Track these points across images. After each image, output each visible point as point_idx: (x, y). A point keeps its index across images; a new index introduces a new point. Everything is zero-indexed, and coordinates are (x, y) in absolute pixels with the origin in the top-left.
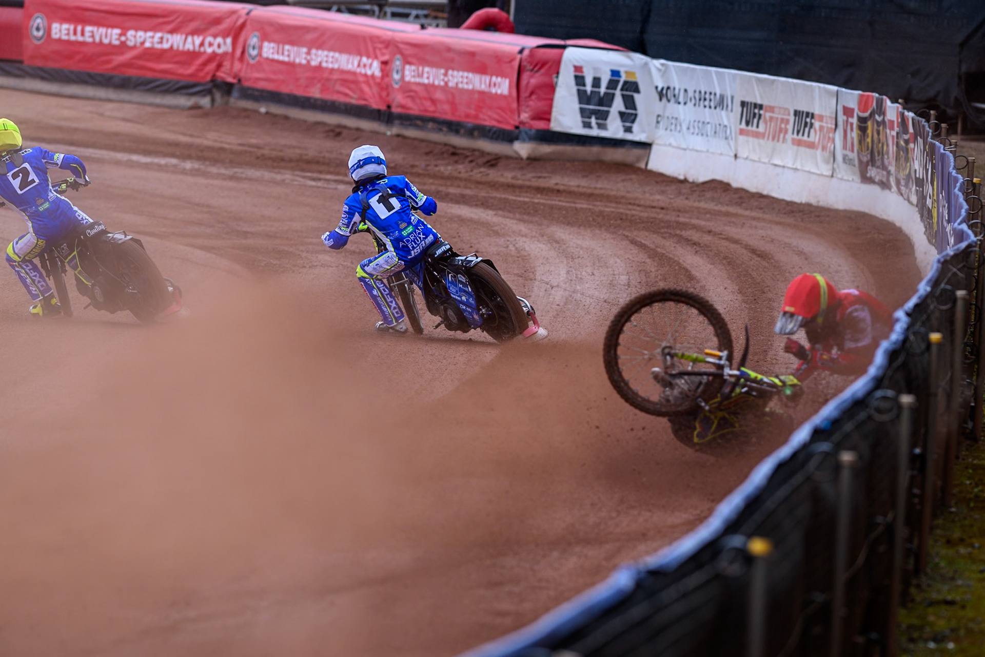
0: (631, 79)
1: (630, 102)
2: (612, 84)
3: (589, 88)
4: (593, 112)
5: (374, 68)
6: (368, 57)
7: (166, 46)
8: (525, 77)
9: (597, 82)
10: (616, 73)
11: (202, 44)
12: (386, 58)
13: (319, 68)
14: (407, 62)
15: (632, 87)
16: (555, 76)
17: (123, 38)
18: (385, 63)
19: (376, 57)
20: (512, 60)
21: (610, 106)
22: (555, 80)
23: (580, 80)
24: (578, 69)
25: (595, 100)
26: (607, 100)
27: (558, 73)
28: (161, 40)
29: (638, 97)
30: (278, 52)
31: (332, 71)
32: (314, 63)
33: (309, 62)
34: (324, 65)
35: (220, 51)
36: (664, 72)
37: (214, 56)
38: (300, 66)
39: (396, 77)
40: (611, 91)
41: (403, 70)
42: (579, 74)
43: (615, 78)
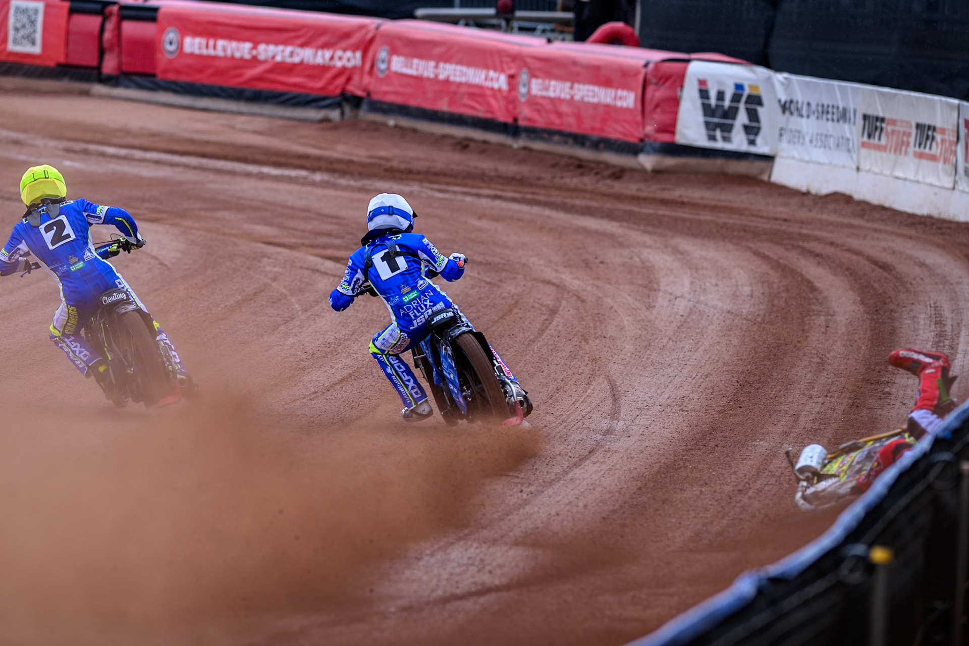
0: (754, 93)
1: (753, 116)
2: (736, 98)
3: (713, 101)
4: (718, 125)
5: (500, 82)
6: (495, 70)
7: (296, 60)
8: (650, 90)
9: (721, 95)
10: (739, 87)
11: (332, 58)
12: (512, 72)
13: (447, 82)
14: (533, 76)
15: (755, 100)
16: (679, 89)
17: (254, 52)
18: (511, 77)
19: (503, 71)
20: (636, 74)
21: (734, 119)
22: (679, 94)
23: (704, 94)
24: (702, 82)
25: (719, 112)
26: (731, 113)
27: (682, 86)
28: (292, 54)
29: (761, 111)
30: (406, 66)
31: (460, 84)
32: (442, 77)
33: (436, 76)
34: (452, 79)
35: (350, 65)
36: (787, 86)
37: (343, 70)
38: (428, 79)
39: (523, 90)
40: (735, 105)
41: (529, 83)
42: (703, 88)
43: (739, 92)
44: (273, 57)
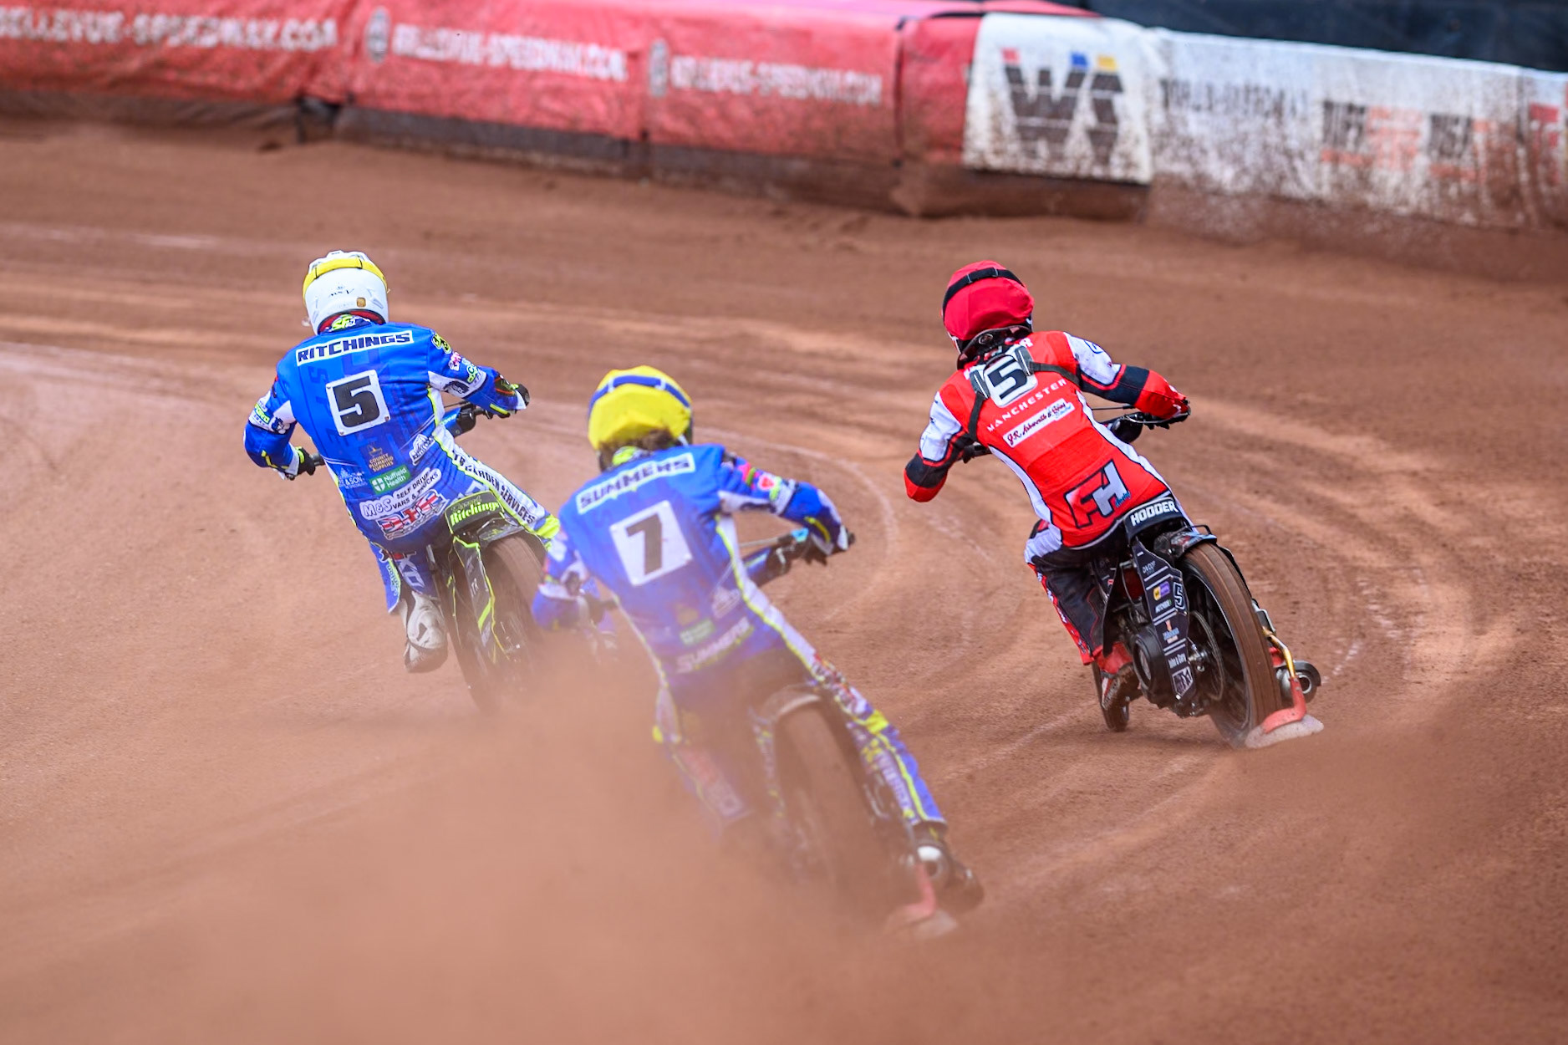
0: (1107, 69)
1: (1104, 110)
2: (1074, 80)
3: (1032, 89)
4: (1042, 132)
5: (612, 65)
6: (601, 44)
7: (209, 41)
8: (910, 71)
9: (1045, 77)
10: (1079, 60)
11: (278, 36)
12: (636, 45)
13: (507, 71)
14: (675, 51)
15: (1110, 82)
16: (964, 66)
17: (127, 32)
18: (634, 57)
19: (615, 45)
20: (882, 42)
21: (1070, 117)
22: (965, 76)
23: (1014, 75)
24: (1009, 54)
25: (1045, 108)
26: (1065, 109)
27: (970, 62)
28: (202, 29)
29: (1119, 101)
30: (424, 44)
31: (534, 74)
32: (497, 61)
33: (486, 58)
34: (517, 63)
35: (314, 45)
36: (1167, 53)
37: (301, 56)
38: (469, 67)
39: (658, 81)
40: (1071, 92)
41: (669, 67)
42: (1011, 62)
43: (1079, 68)
44: (165, 37)
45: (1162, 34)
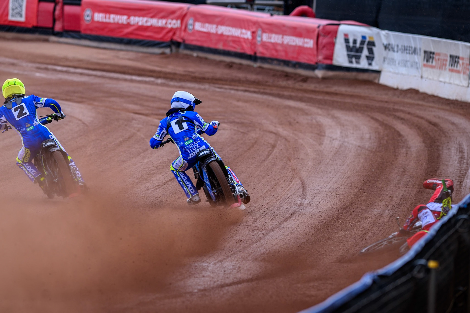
0: (371, 40)
1: (371, 51)
2: (362, 43)
3: (351, 44)
4: (354, 56)
5: (248, 35)
6: (245, 29)
7: (149, 24)
8: (321, 39)
9: (355, 42)
10: (364, 37)
11: (166, 23)
12: (254, 30)
13: (222, 35)
14: (264, 32)
15: (372, 44)
16: (334, 38)
17: (128, 21)
18: (253, 33)
19: (249, 29)
20: (314, 31)
21: (361, 53)
22: (335, 40)
23: (347, 41)
24: (346, 35)
25: (354, 50)
26: (360, 50)
27: (336, 37)
28: (146, 22)
30: (202, 27)
31: (228, 36)
32: (220, 32)
33: (217, 32)
34: (224, 33)
35: (175, 27)
36: (387, 37)
37: (171, 29)
38: (213, 34)
39: (259, 39)
40: (362, 46)
41: (262, 36)
42: (346, 38)
43: (364, 40)
44: (137, 23)
45: (386, 31)
